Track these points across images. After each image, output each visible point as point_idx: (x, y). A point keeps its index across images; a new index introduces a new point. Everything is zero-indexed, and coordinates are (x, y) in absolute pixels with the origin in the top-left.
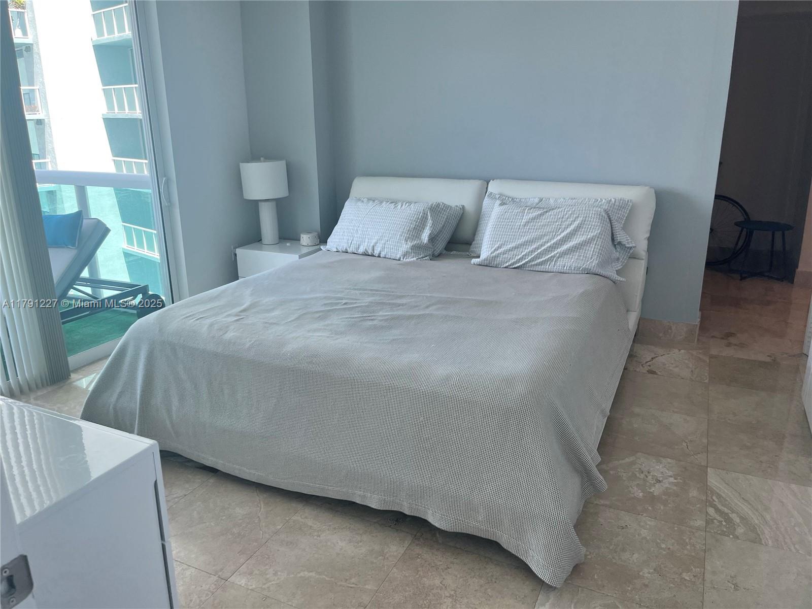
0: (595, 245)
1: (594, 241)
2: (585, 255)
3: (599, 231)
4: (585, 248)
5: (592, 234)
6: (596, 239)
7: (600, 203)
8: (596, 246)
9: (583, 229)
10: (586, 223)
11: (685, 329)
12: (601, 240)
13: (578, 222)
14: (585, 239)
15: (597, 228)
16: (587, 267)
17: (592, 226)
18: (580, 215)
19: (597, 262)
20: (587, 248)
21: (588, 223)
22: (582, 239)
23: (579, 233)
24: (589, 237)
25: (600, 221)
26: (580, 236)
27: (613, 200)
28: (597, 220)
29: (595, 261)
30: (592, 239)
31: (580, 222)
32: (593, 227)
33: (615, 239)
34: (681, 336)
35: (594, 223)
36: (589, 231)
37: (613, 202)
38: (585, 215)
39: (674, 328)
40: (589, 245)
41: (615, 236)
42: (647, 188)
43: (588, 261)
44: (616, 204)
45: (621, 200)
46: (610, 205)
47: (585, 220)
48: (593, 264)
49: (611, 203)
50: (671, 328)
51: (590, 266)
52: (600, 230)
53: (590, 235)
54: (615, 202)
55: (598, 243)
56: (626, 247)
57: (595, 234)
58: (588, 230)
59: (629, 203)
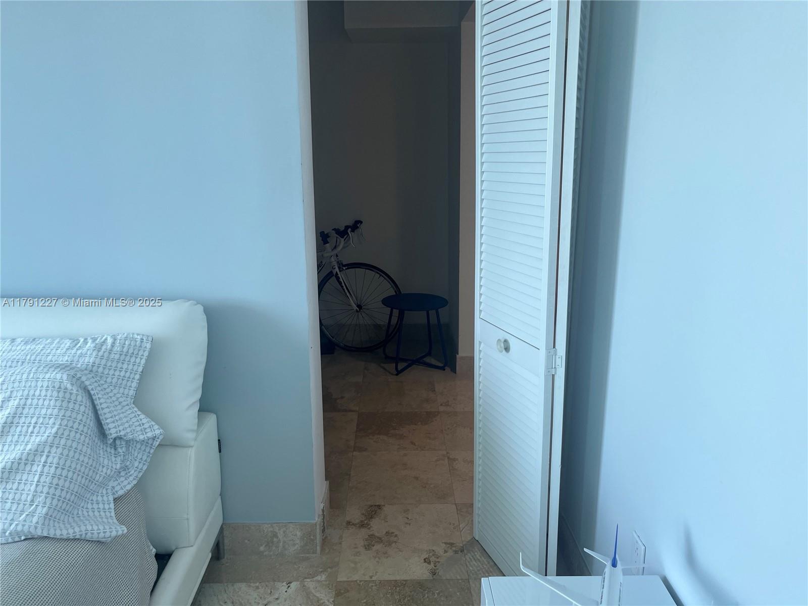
0: (44, 466)
1: (41, 456)
2: (17, 496)
3: (54, 430)
4: (18, 478)
5: (38, 439)
6: (46, 451)
7: (79, 352)
8: (46, 469)
9: (19, 429)
10: (25, 411)
11: (299, 534)
12: (59, 450)
13: (8, 411)
14: (18, 456)
15: (52, 421)
16: (19, 528)
17: (38, 418)
18: (14, 394)
19: (45, 510)
20: (25, 477)
21: (32, 411)
22: (13, 456)
23: (9, 438)
24: (29, 447)
25: (58, 403)
26: (10, 445)
27: (110, 341)
28: (52, 403)
29: (40, 508)
30: (36, 452)
31: (14, 410)
32: (41, 420)
33: (107, 432)
34: (294, 545)
35: (44, 411)
36: (32, 432)
37: (109, 347)
38: (26, 392)
39: (281, 535)
40: (28, 468)
41: (105, 427)
42: (188, 304)
43: (23, 511)
44: (115, 349)
45: (126, 338)
46: (101, 353)
47: (25, 405)
48: (35, 520)
49: (104, 347)
50: (275, 535)
51: (27, 524)
52: (57, 426)
53: (36, 440)
54: (113, 345)
55: (50, 460)
56: (137, 442)
57: (44, 439)
58: (30, 430)
59: (144, 345)
